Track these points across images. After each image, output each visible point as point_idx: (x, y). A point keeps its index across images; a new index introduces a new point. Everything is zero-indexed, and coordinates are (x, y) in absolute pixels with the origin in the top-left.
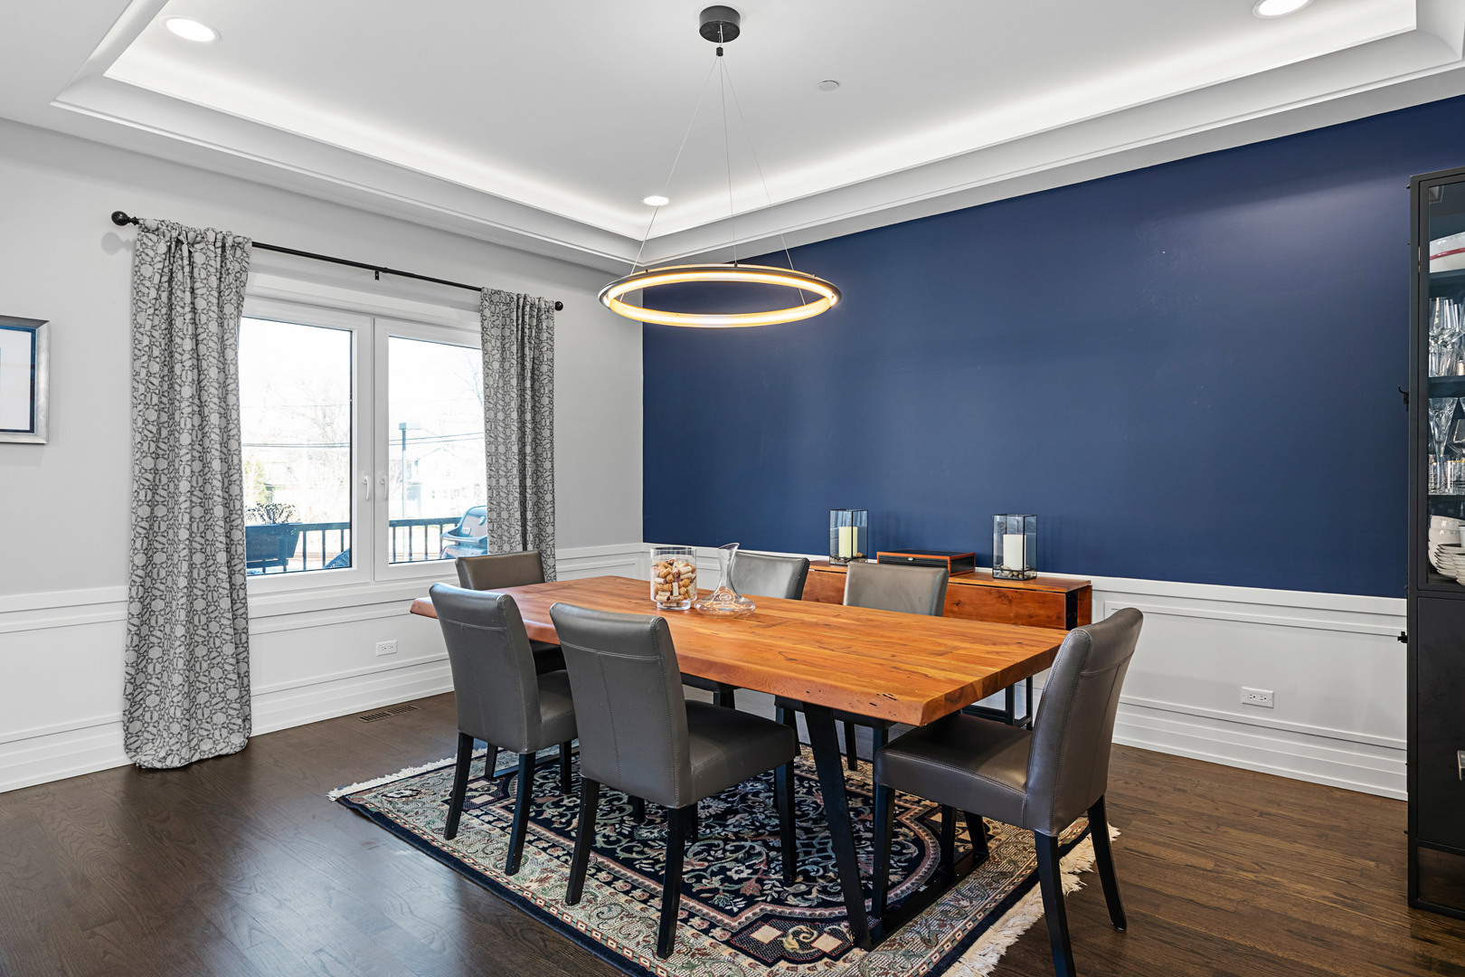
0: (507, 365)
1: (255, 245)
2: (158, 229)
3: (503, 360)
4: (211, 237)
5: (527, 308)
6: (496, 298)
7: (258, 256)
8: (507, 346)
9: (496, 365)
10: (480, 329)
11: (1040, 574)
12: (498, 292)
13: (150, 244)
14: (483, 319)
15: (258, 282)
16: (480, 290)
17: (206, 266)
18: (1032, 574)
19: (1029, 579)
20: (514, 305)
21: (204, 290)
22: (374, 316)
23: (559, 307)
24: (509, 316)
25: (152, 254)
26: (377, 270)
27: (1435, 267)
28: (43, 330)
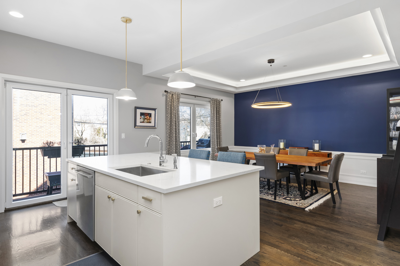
0: (214, 112)
1: (181, 94)
2: (170, 92)
3: (214, 111)
4: (176, 93)
5: (218, 101)
6: (213, 100)
7: (182, 96)
8: (214, 108)
9: (212, 112)
10: (210, 105)
11: (322, 151)
12: (213, 99)
13: (169, 95)
14: (211, 104)
15: (181, 100)
16: (210, 98)
17: (176, 98)
18: (320, 151)
19: (320, 152)
20: (215, 101)
21: (175, 102)
22: (194, 104)
23: (222, 100)
24: (215, 103)
25: (169, 97)
26: (195, 96)
27: (391, 102)
28: (157, 110)
